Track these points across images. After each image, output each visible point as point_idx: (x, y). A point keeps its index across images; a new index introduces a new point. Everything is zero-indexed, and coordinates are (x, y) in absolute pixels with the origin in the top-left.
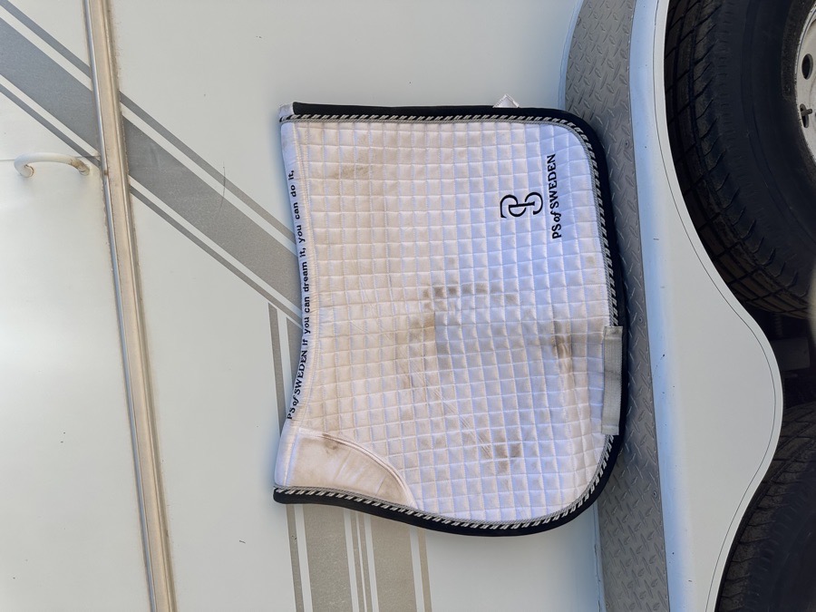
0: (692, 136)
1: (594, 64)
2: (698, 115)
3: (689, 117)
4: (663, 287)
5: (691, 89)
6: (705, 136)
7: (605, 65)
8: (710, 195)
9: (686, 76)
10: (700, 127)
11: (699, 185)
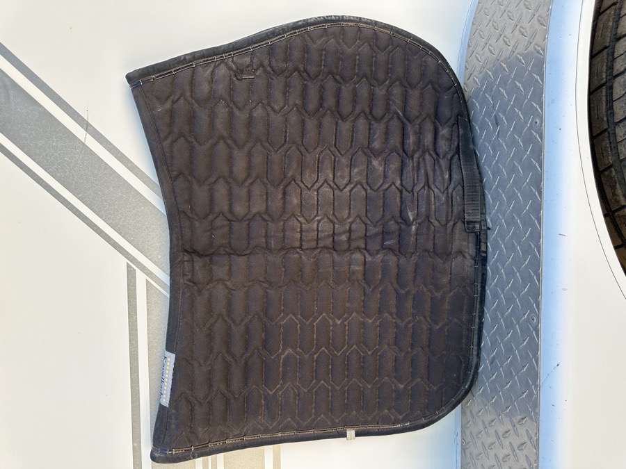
0: (605, 119)
1: (503, 31)
2: (615, 97)
3: (604, 98)
4: (565, 290)
5: (611, 68)
6: (621, 121)
7: (517, 32)
8: (618, 186)
9: (605, 52)
10: (615, 110)
11: (606, 173)
